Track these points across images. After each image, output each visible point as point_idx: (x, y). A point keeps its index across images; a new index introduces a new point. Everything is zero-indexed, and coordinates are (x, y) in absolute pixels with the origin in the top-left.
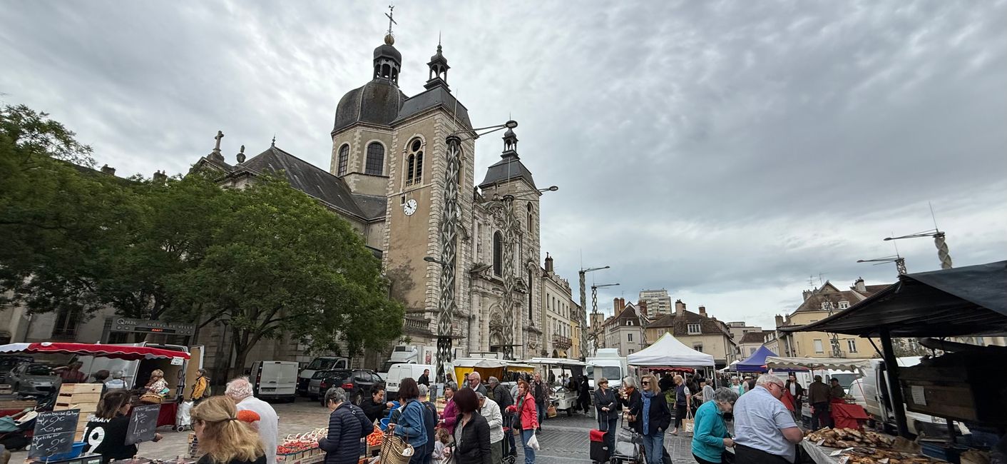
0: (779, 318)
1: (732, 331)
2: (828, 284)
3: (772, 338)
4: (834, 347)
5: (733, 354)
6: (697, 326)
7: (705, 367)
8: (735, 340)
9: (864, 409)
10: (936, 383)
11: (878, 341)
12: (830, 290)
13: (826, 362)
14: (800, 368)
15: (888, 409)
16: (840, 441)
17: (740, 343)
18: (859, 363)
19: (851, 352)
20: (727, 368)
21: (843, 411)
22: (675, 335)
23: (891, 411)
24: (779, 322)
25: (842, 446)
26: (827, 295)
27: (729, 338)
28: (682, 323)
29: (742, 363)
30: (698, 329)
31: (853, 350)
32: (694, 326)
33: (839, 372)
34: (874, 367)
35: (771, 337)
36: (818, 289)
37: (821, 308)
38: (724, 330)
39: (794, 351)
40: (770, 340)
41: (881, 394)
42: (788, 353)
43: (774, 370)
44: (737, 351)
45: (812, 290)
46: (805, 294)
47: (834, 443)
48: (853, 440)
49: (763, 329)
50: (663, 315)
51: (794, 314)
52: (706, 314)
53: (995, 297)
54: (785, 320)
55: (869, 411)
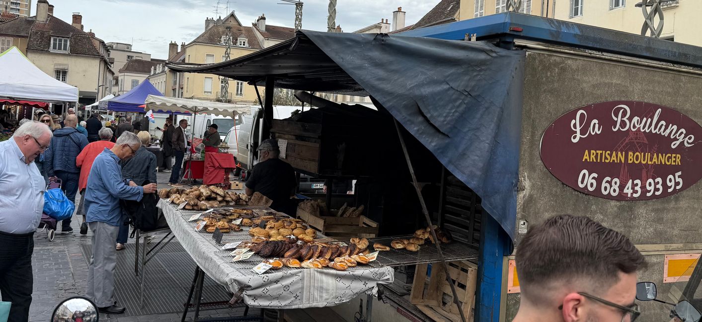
0: (173, 46)
1: (113, 54)
2: (232, 15)
3: (161, 70)
4: (223, 87)
5: (108, 85)
6: (65, 41)
7: (64, 102)
8: (115, 68)
9: (235, 157)
10: (299, 137)
11: (262, 90)
12: (232, 23)
13: (211, 105)
14: (183, 110)
15: (255, 157)
16: (203, 202)
17: (120, 71)
18: (242, 109)
19: (237, 94)
20: (96, 104)
21: (214, 160)
22: (28, 50)
23: (257, 159)
24: (173, 51)
25: (203, 207)
26: (229, 28)
27: (107, 64)
28: (43, 33)
29: (117, 100)
30: (65, 45)
31: (239, 92)
32: (60, 41)
33: (221, 117)
34: (253, 114)
35: (159, 69)
36: (222, 18)
37: (220, 41)
38: (102, 51)
39: (182, 88)
40: (158, 71)
41: (252, 142)
42: (174, 90)
43: (153, 111)
44: (114, 82)
45: (215, 19)
46: (208, 21)
47: (197, 205)
48: (215, 199)
49: (152, 57)
50: (13, 16)
51: (191, 44)
52: (82, 27)
53: (360, 68)
54: (179, 50)
55: (238, 159)
